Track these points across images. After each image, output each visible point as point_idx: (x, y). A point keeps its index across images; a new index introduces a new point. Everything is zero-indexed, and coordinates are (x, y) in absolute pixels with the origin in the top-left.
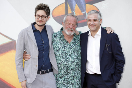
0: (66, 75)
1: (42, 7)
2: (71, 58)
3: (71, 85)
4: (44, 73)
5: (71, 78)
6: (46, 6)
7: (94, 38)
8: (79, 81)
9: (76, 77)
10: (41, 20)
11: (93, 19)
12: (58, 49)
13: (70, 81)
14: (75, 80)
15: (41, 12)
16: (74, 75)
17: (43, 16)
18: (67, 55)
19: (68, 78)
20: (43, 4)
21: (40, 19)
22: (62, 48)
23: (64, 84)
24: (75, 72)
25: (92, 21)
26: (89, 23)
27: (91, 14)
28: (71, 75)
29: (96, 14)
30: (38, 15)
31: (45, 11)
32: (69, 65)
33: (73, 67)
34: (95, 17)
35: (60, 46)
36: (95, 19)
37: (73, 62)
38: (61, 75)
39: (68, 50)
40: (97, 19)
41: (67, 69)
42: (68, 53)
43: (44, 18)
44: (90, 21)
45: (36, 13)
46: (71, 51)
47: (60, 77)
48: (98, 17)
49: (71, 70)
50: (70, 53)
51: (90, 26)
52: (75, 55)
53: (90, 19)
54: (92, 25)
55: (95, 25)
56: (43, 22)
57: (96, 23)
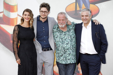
0: (64, 53)
1: (44, 6)
2: (66, 42)
3: (68, 61)
4: (46, 51)
5: (67, 56)
6: (47, 5)
7: (86, 28)
8: (74, 57)
9: (71, 54)
10: (44, 15)
11: (86, 15)
12: (57, 36)
13: (68, 58)
14: (71, 56)
15: (44, 9)
16: (69, 53)
17: (45, 11)
18: (63, 40)
19: (66, 55)
20: (45, 3)
21: (43, 13)
22: (59, 35)
23: (64, 60)
24: (70, 51)
25: (84, 16)
26: (82, 18)
27: (84, 12)
28: (67, 53)
29: (87, 12)
30: (42, 11)
31: (47, 8)
32: (65, 46)
33: (68, 47)
34: (86, 14)
35: (58, 34)
36: (87, 15)
37: (67, 44)
38: (61, 54)
39: (63, 36)
40: (88, 15)
41: (64, 49)
42: (64, 38)
43: (46, 13)
44: (83, 16)
45: (40, 9)
46: (65, 37)
47: (61, 56)
48: (89, 13)
49: (67, 49)
50: (65, 39)
51: (83, 20)
52: (69, 39)
53: (83, 15)
54: (85, 19)
55: (86, 19)
56: (45, 15)
57: (87, 18)
